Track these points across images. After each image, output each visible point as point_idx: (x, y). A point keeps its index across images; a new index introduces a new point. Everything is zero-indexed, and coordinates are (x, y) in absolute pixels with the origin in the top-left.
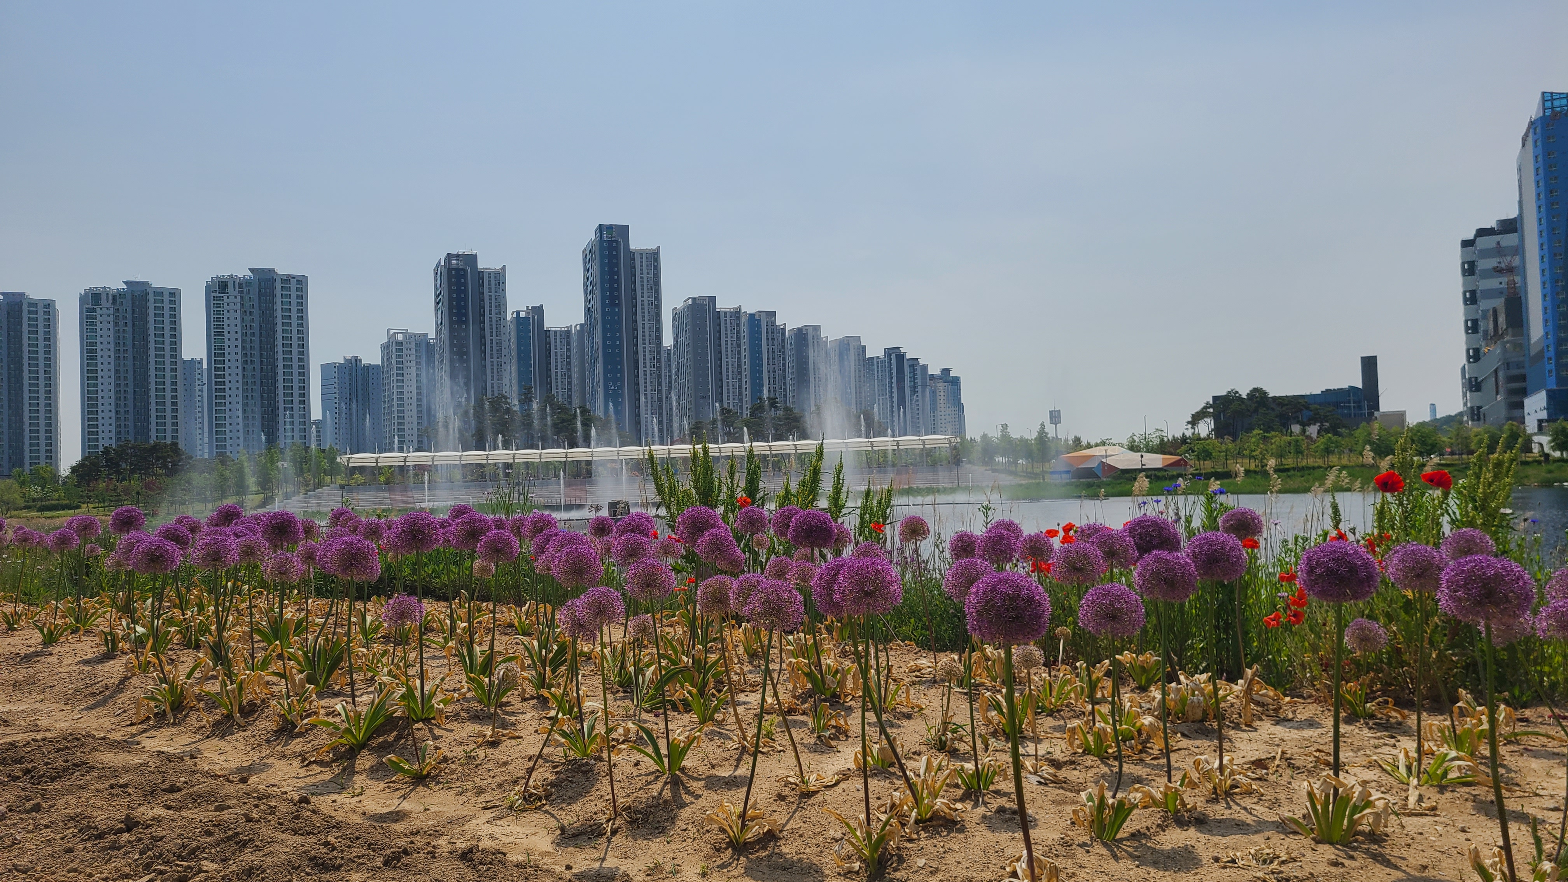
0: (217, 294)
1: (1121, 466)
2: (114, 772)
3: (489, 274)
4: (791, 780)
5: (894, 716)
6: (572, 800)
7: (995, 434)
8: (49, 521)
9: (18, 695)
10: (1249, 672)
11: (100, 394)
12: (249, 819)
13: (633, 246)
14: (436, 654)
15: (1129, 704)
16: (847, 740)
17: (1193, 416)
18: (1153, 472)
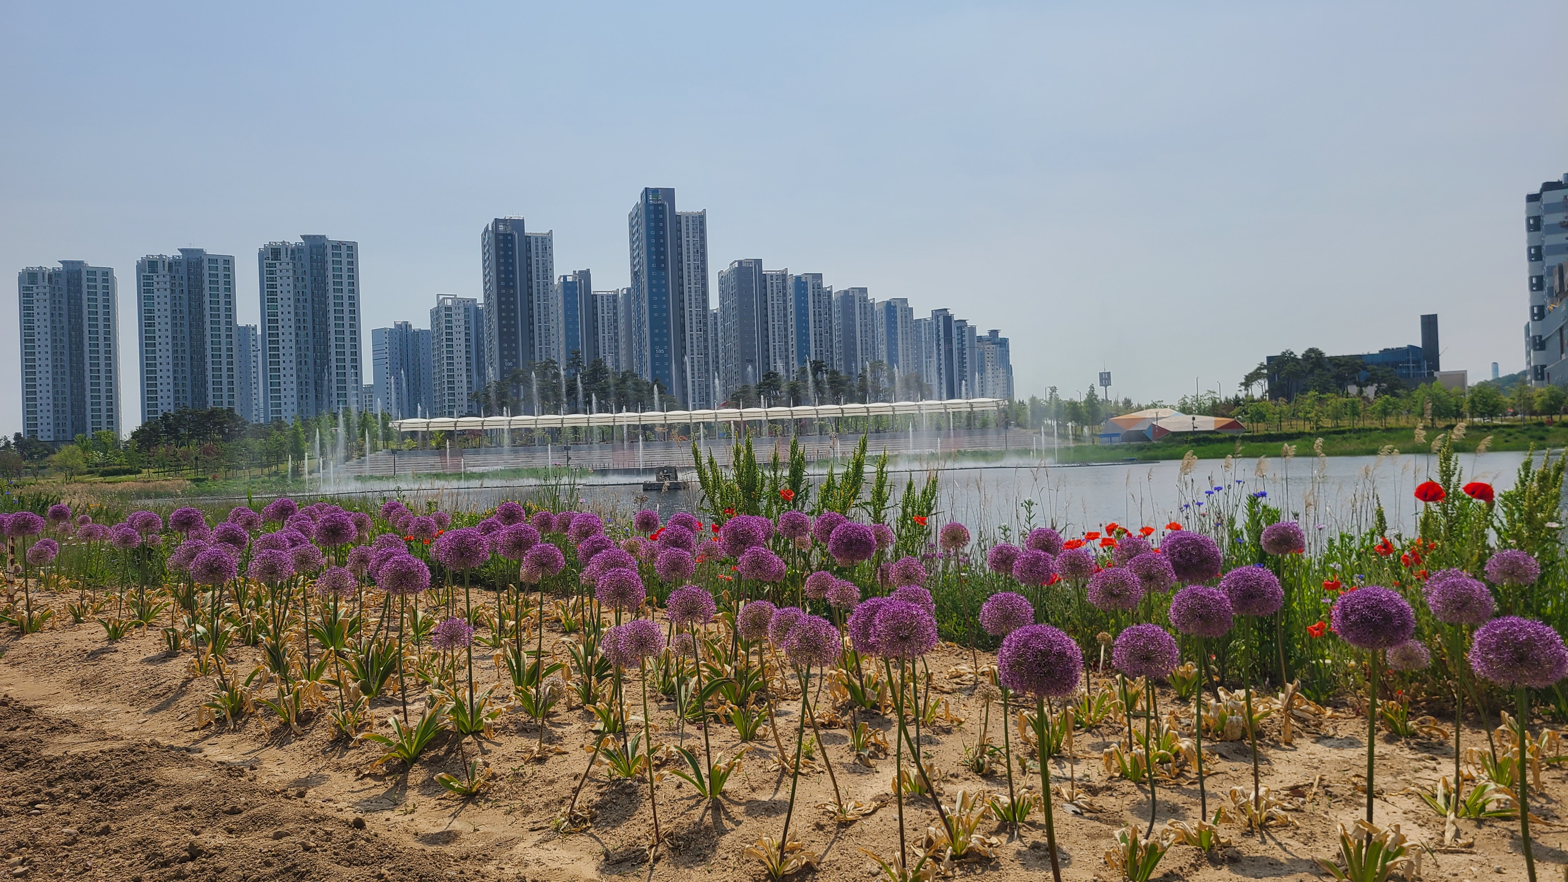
0: (270, 261)
1: (1172, 429)
2: (178, 791)
3: (537, 238)
4: (829, 808)
5: (934, 731)
6: (616, 823)
7: (1043, 396)
8: (111, 486)
9: (85, 695)
10: (1290, 687)
11: (158, 361)
12: (307, 849)
13: (678, 209)
14: (485, 653)
15: (1167, 726)
16: (886, 758)
17: (1247, 378)
18: (1205, 435)
